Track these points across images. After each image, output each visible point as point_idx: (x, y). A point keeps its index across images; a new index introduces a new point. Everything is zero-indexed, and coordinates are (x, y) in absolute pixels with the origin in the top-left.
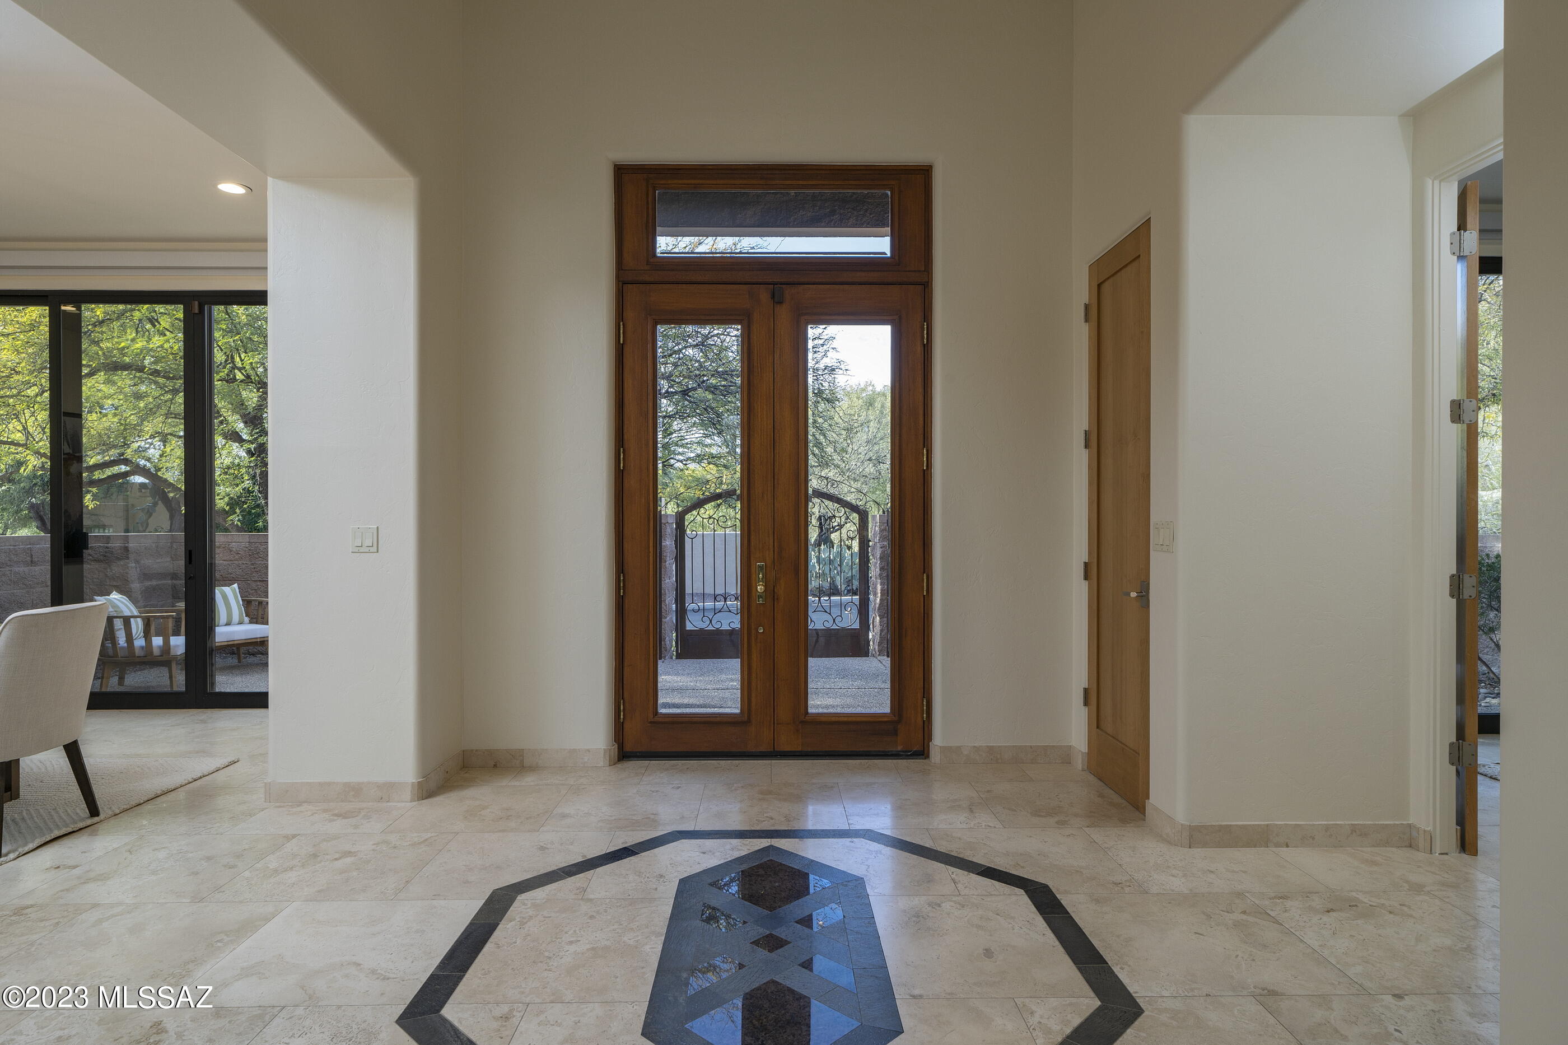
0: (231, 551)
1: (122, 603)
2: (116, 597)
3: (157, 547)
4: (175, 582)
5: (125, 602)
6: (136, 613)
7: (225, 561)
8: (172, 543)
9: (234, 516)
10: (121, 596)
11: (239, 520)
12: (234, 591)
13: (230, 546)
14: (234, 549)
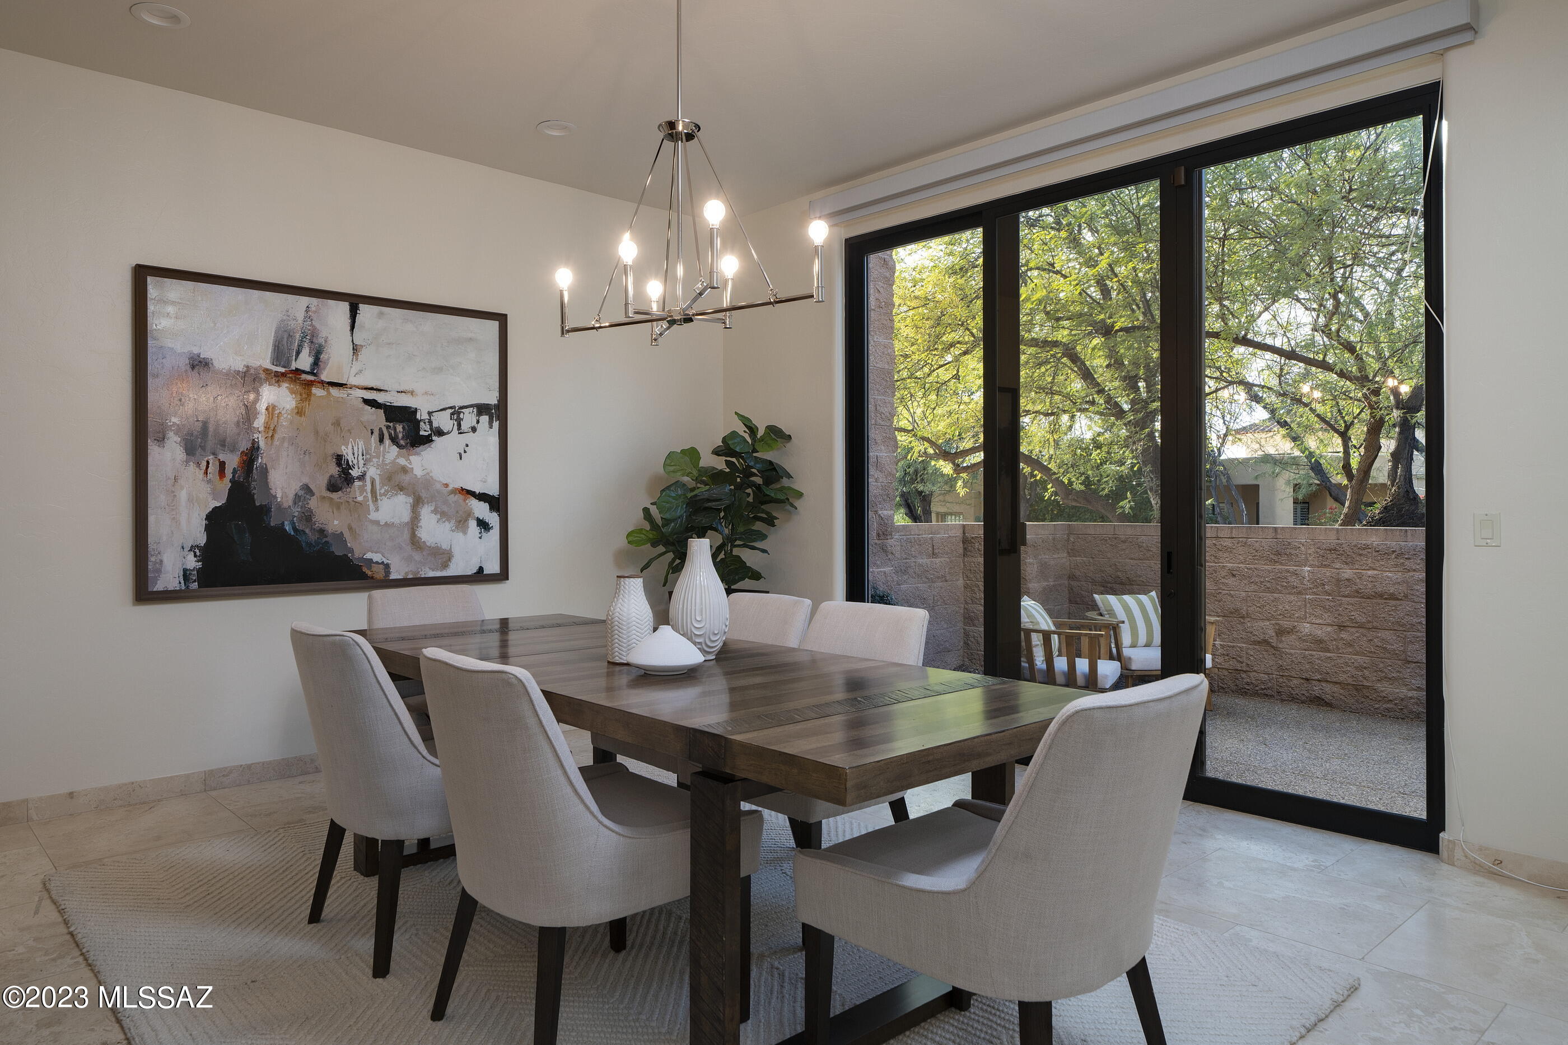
0: (1140, 547)
1: (1036, 610)
2: (1029, 603)
3: (1054, 539)
4: (1072, 583)
5: (1040, 610)
6: (1053, 628)
7: (1132, 559)
8: (1068, 535)
9: (1125, 502)
10: (1034, 602)
11: (1131, 508)
12: (1152, 600)
13: (1139, 540)
14: (1144, 544)
